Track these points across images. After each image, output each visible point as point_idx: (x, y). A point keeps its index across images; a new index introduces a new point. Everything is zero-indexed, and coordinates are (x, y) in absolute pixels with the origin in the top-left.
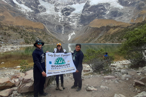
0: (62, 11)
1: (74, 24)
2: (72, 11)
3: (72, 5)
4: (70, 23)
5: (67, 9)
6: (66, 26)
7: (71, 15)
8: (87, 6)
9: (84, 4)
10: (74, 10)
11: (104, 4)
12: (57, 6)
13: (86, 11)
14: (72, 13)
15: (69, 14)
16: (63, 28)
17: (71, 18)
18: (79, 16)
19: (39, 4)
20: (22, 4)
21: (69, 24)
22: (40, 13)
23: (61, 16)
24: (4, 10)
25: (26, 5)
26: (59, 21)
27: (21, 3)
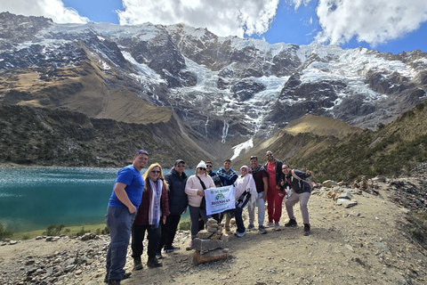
0: (234, 90)
1: (256, 121)
2: (257, 92)
3: (260, 78)
4: (247, 117)
5: (244, 86)
6: (235, 122)
7: (253, 100)
8: (293, 82)
9: (287, 78)
10: (261, 87)
11: (333, 82)
12: (224, 77)
13: (289, 93)
14: (256, 95)
15: (249, 96)
16: (225, 129)
17: (251, 105)
18: (272, 103)
19: (184, 67)
20: (143, 64)
21: (244, 118)
22: (181, 86)
23: (229, 100)
24: (89, 70)
25: (150, 66)
26: (222, 111)
27: (140, 61)
